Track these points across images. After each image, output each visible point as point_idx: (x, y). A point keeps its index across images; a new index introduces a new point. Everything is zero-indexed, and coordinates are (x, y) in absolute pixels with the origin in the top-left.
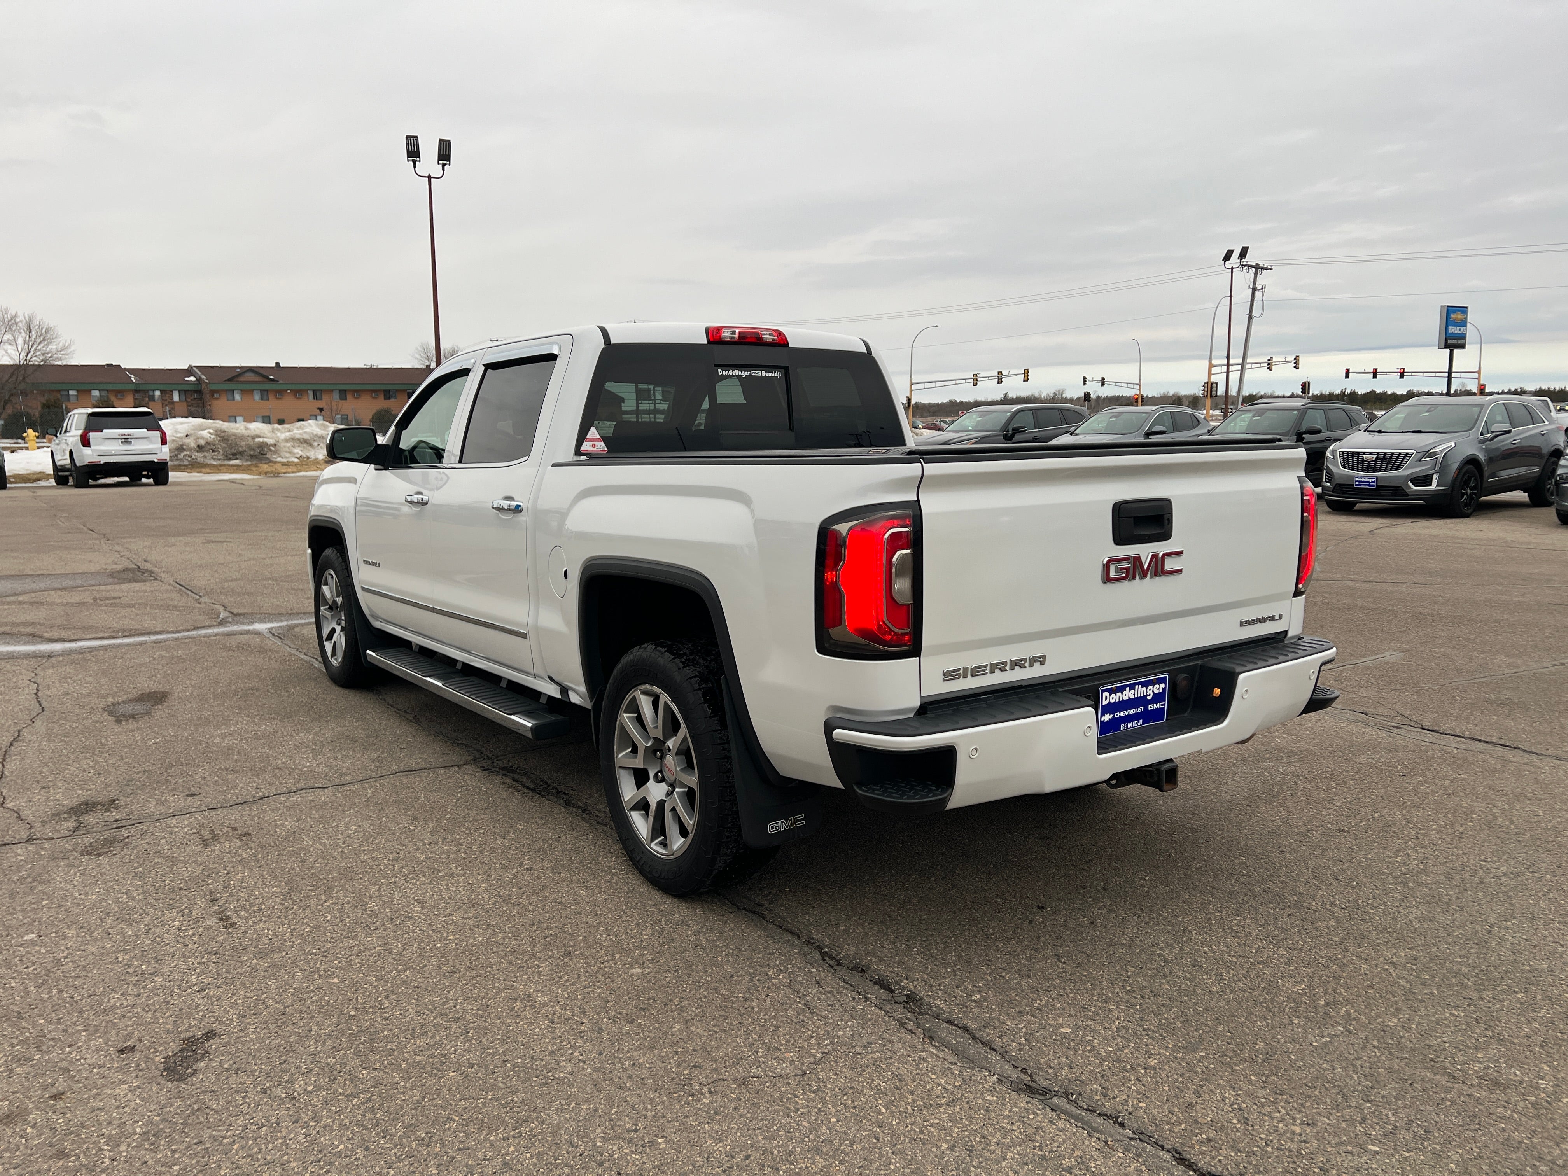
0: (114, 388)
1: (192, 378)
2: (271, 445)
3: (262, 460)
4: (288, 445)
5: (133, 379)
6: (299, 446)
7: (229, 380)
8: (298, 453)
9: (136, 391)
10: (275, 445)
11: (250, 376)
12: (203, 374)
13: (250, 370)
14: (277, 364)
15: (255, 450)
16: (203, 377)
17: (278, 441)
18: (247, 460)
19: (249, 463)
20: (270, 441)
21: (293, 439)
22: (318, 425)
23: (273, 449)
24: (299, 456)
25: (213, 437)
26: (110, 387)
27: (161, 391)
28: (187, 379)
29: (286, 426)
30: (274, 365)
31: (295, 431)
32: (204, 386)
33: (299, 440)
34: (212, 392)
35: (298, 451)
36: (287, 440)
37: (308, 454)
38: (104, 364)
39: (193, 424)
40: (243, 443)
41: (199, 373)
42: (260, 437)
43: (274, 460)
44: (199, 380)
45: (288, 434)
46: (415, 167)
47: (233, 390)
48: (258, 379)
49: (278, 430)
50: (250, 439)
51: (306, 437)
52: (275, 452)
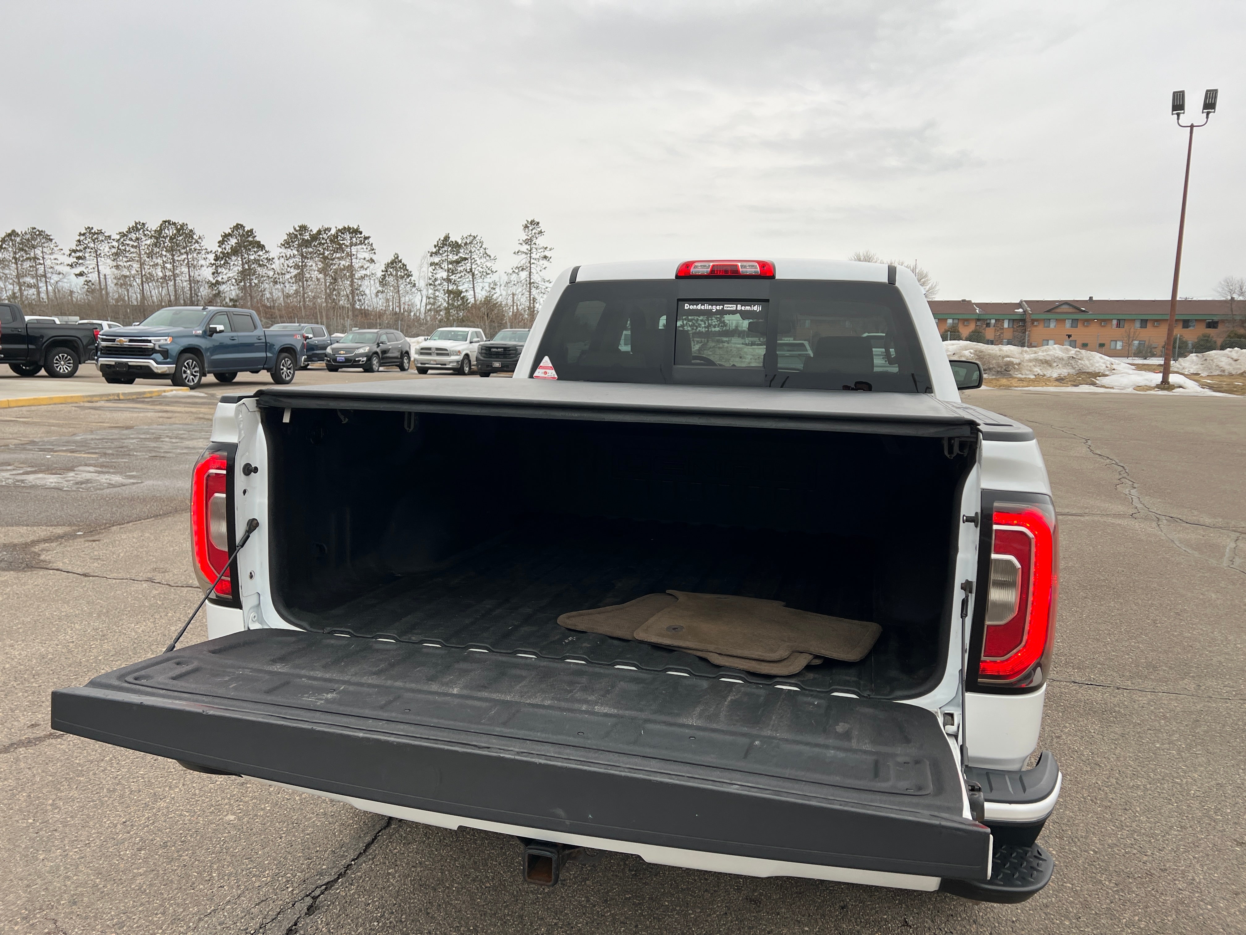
0: (963, 318)
1: (1021, 310)
2: (1016, 364)
3: (1005, 375)
4: (1031, 364)
5: (977, 311)
6: (1040, 366)
7: (1047, 311)
8: (1037, 371)
9: (978, 320)
10: (1020, 364)
11: (1065, 308)
12: (1029, 306)
13: (1066, 303)
14: (1091, 298)
15: (1002, 367)
16: (1029, 309)
17: (1023, 361)
18: (993, 375)
19: (994, 377)
20: (1016, 361)
21: (1036, 360)
22: (1061, 350)
23: (1016, 366)
24: (1036, 373)
25: (972, 355)
26: (960, 317)
27: (996, 320)
28: (1016, 310)
29: (1034, 349)
30: (1088, 299)
31: (1040, 354)
32: (1028, 316)
33: (1041, 360)
34: (1033, 321)
35: (1037, 370)
36: (1030, 361)
37: (1045, 373)
38: (961, 300)
39: (961, 345)
40: (994, 361)
41: (1026, 306)
42: (1008, 357)
43: (1015, 376)
44: (1025, 311)
45: (1033, 355)
46: (1178, 119)
47: (1050, 319)
48: (1074, 310)
49: (1026, 352)
50: (1000, 358)
51: (1048, 358)
52: (1018, 370)
